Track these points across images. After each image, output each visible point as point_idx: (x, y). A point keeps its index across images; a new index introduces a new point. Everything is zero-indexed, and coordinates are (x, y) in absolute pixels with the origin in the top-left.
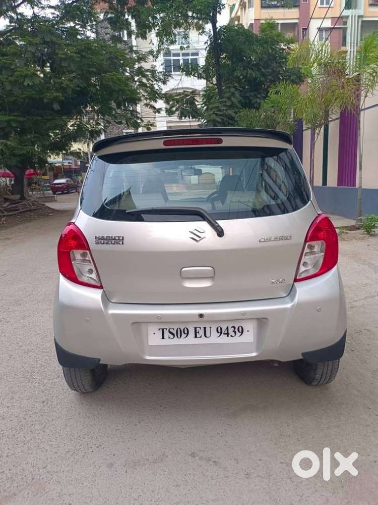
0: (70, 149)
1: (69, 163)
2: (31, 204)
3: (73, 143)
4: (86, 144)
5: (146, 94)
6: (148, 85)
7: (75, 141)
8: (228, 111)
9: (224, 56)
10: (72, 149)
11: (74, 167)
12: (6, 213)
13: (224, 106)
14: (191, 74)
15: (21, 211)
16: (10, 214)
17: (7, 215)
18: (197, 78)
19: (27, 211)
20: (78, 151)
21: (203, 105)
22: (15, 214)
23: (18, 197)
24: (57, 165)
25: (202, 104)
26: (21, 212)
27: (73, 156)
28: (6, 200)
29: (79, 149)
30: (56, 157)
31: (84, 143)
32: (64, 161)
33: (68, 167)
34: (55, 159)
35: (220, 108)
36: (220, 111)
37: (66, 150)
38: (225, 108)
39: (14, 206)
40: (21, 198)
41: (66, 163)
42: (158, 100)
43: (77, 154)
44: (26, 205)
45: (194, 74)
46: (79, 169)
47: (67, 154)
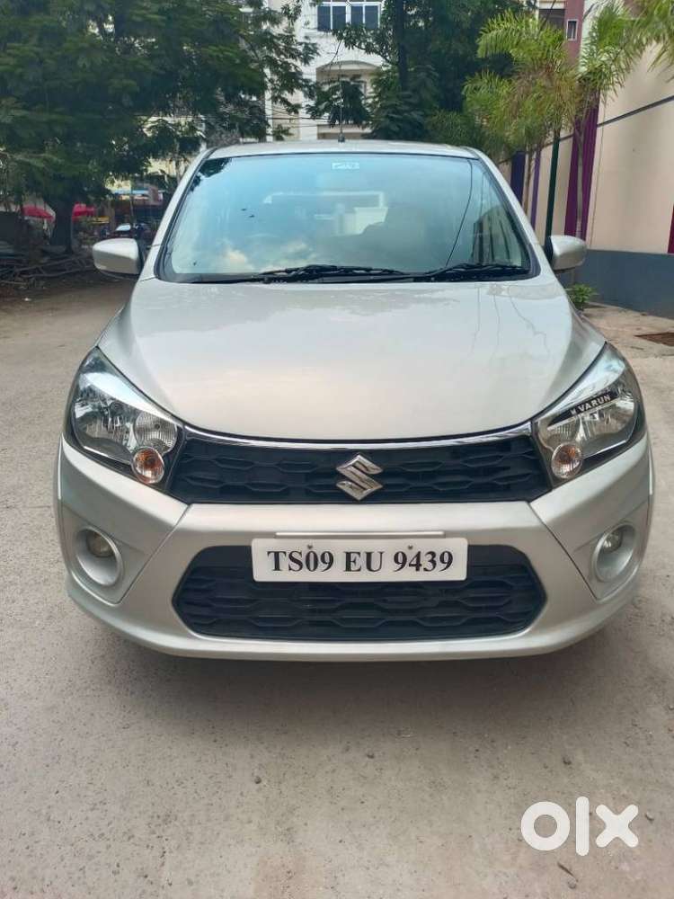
0: (146, 170)
1: (143, 195)
2: (83, 262)
3: (151, 160)
4: (174, 163)
5: (275, 78)
6: (280, 63)
7: (156, 157)
8: (412, 113)
9: (413, 12)
10: (151, 170)
11: (152, 202)
12: (45, 274)
13: (406, 103)
14: (354, 44)
15: (68, 272)
16: (50, 275)
17: (48, 278)
18: (364, 51)
19: (78, 272)
20: (160, 174)
21: (377, 100)
22: (58, 277)
23: (62, 249)
24: (124, 198)
25: (375, 97)
26: (68, 274)
27: (151, 183)
28: (44, 253)
29: (162, 171)
30: (123, 183)
31: (171, 161)
32: (134, 192)
33: (141, 203)
34: (121, 187)
35: (399, 108)
36: (398, 112)
37: (141, 172)
38: (407, 108)
39: (57, 263)
40: (66, 251)
41: (138, 194)
42: (295, 90)
43: (157, 180)
44: (75, 263)
45: (360, 44)
46: (160, 206)
47: (141, 179)
